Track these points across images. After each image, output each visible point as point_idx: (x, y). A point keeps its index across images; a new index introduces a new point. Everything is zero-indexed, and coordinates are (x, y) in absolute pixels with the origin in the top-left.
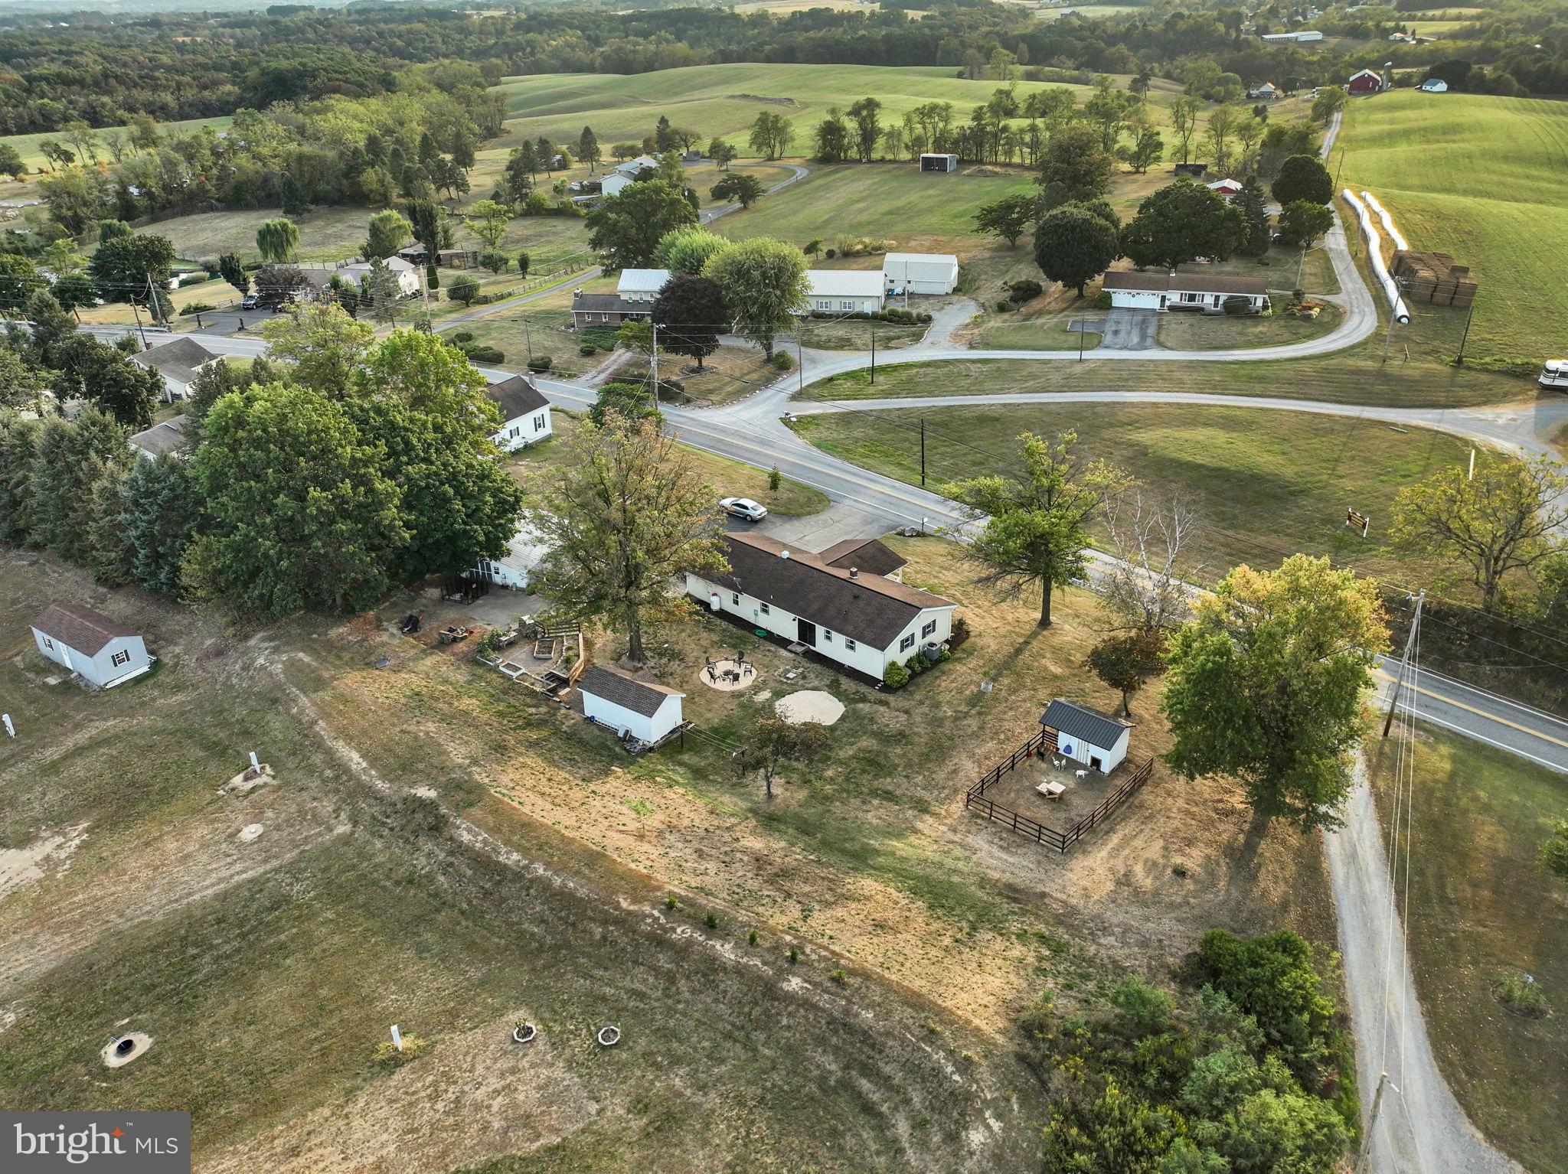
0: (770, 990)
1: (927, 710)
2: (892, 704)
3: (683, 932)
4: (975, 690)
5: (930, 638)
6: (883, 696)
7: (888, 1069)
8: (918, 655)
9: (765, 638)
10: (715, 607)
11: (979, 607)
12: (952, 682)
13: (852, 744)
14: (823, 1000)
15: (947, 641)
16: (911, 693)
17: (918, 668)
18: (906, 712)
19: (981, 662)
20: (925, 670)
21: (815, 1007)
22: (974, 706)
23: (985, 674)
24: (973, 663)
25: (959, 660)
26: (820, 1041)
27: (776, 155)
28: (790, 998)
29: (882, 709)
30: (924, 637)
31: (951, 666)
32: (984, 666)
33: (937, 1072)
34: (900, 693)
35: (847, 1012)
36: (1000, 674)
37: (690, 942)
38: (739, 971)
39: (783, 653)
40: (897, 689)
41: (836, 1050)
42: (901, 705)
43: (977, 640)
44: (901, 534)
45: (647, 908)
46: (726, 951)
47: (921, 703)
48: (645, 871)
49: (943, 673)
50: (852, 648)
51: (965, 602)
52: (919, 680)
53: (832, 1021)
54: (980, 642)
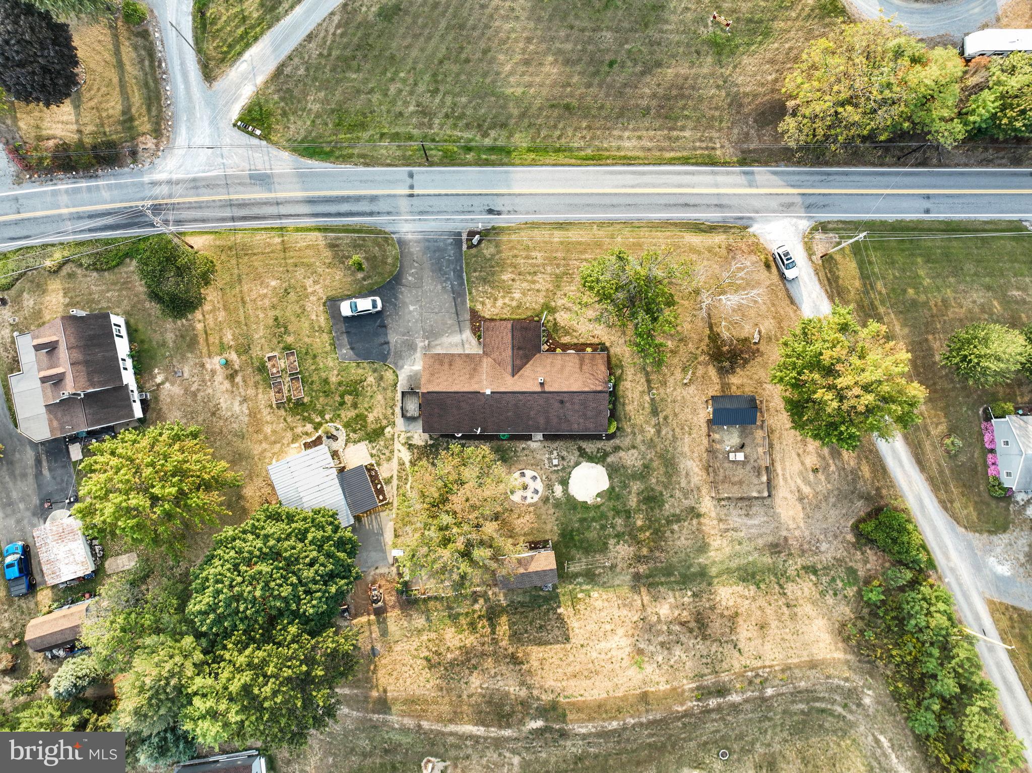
0: (764, 700)
3: (713, 703)
7: (822, 695)
14: (784, 690)
21: (783, 694)
26: (793, 702)
28: (772, 697)
33: (838, 687)
35: (795, 688)
37: (719, 705)
38: (746, 701)
41: (800, 701)
45: (690, 704)
46: (735, 698)
48: (668, 687)
53: (792, 694)
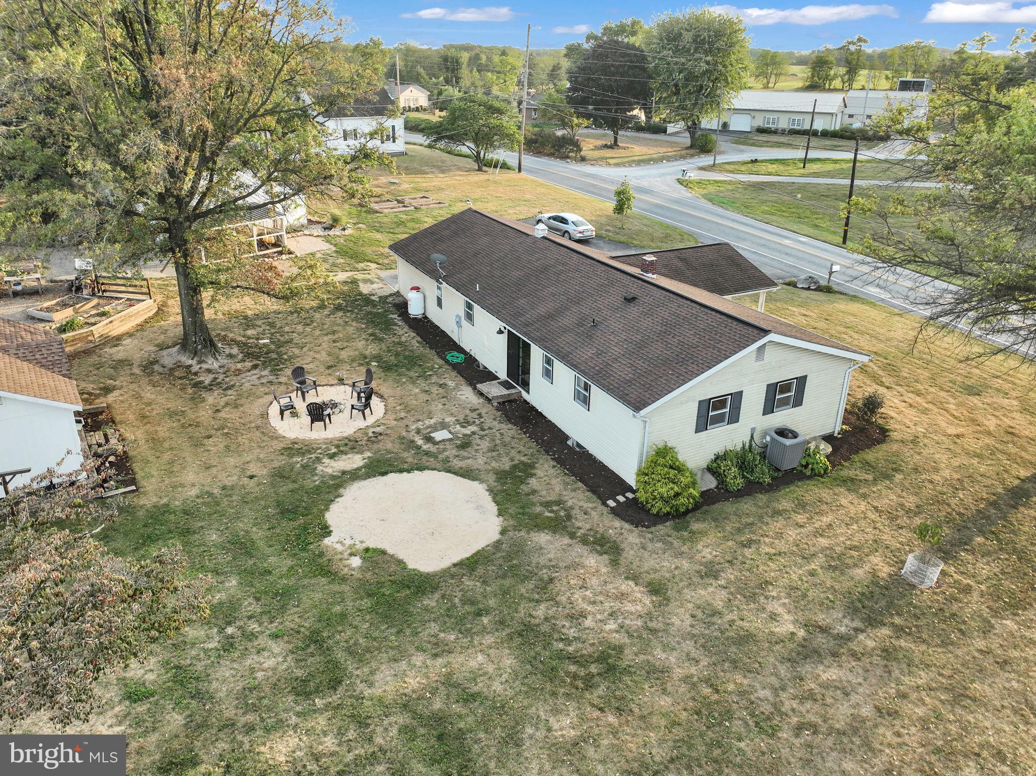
1: (719, 599)
2: (629, 554)
4: (885, 571)
5: (783, 417)
6: (615, 527)
8: (748, 449)
9: (455, 367)
10: (415, 310)
11: (918, 394)
12: (819, 533)
13: (439, 649)
15: (828, 438)
16: (694, 537)
17: (735, 479)
18: (656, 589)
19: (911, 501)
20: (751, 488)
22: (872, 621)
23: (922, 531)
24: (888, 497)
25: (850, 484)
27: (771, 85)
29: (592, 561)
30: (769, 408)
31: (825, 494)
32: (919, 510)
34: (663, 529)
36: (964, 543)
39: (467, 395)
40: (660, 518)
42: (650, 562)
43: (907, 452)
44: (793, 284)
47: (711, 572)
49: (802, 506)
50: (585, 401)
51: (887, 380)
52: (729, 507)
54: (911, 458)
